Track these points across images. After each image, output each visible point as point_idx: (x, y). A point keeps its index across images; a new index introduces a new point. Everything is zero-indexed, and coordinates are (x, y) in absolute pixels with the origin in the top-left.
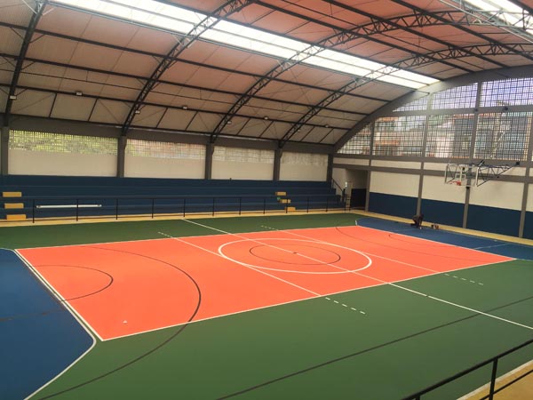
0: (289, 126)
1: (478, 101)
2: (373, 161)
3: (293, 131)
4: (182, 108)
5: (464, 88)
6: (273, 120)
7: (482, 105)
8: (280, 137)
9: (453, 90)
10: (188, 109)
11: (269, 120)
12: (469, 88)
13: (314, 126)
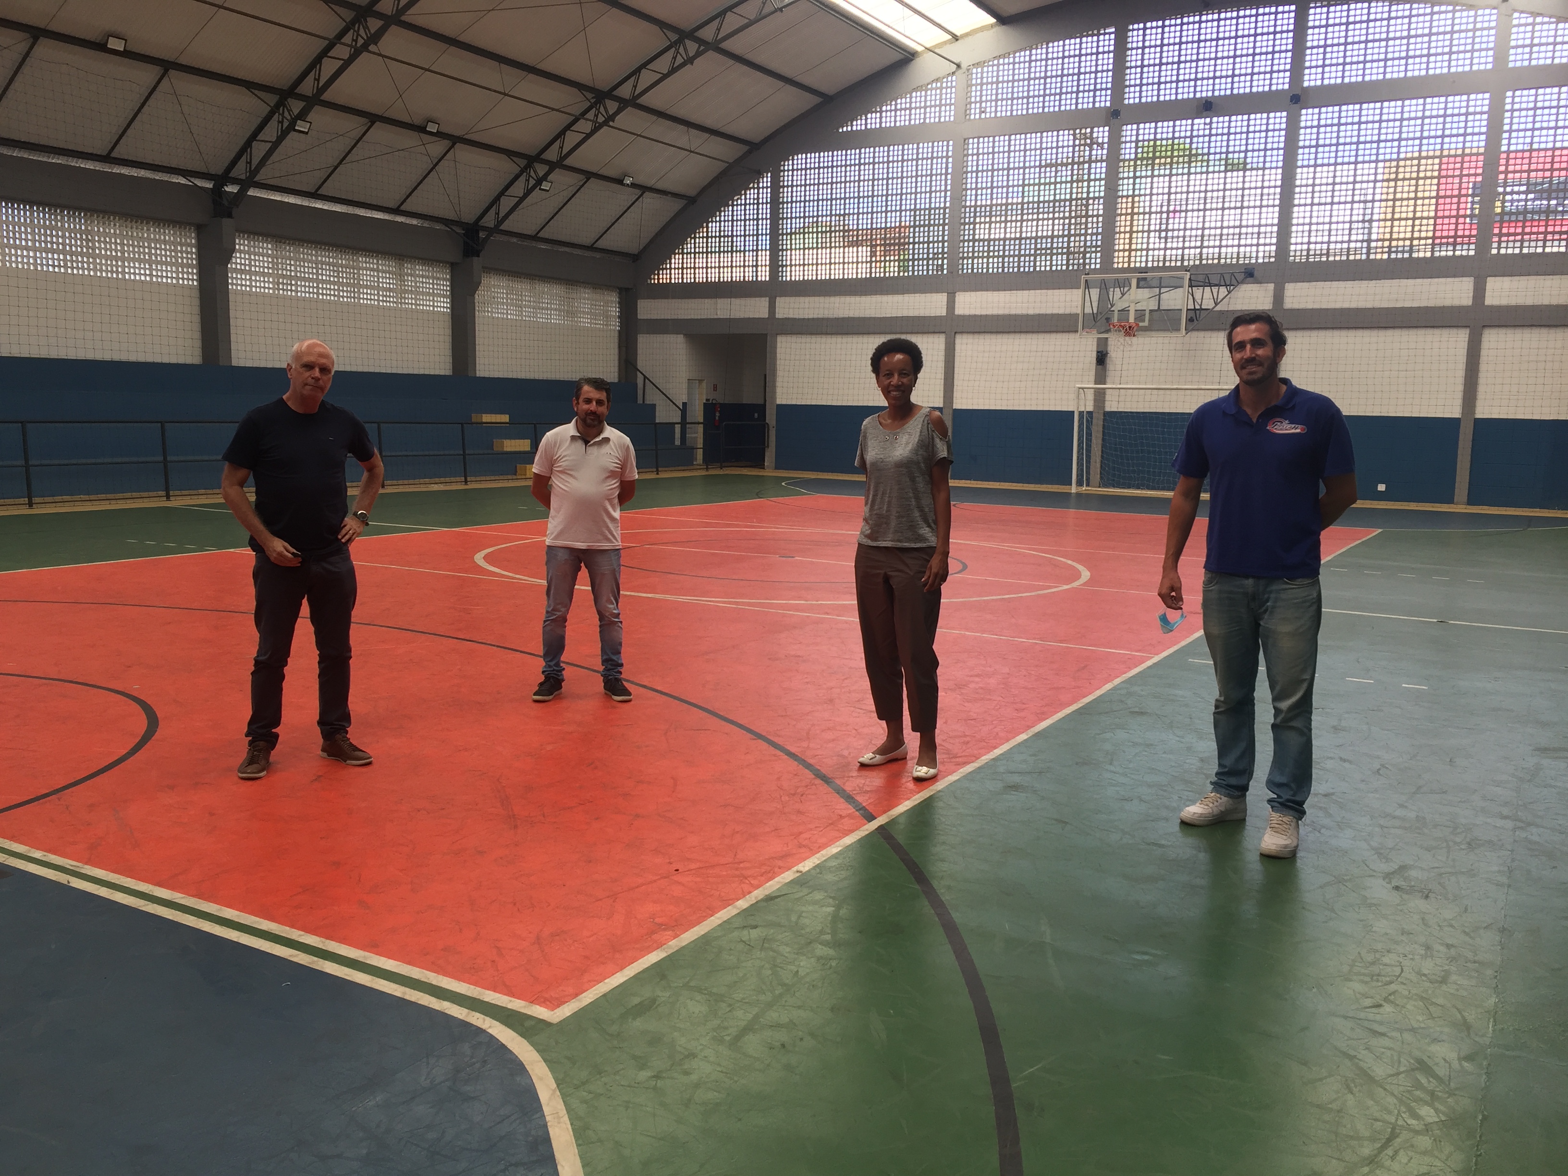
0: (509, 167)
1: (1119, 86)
2: (781, 302)
3: (518, 189)
4: (101, 47)
5: (1072, 44)
6: (455, 140)
7: (1131, 97)
8: (469, 217)
9: (1039, 53)
10: (126, 54)
11: (439, 134)
12: (1089, 43)
13: (589, 175)
